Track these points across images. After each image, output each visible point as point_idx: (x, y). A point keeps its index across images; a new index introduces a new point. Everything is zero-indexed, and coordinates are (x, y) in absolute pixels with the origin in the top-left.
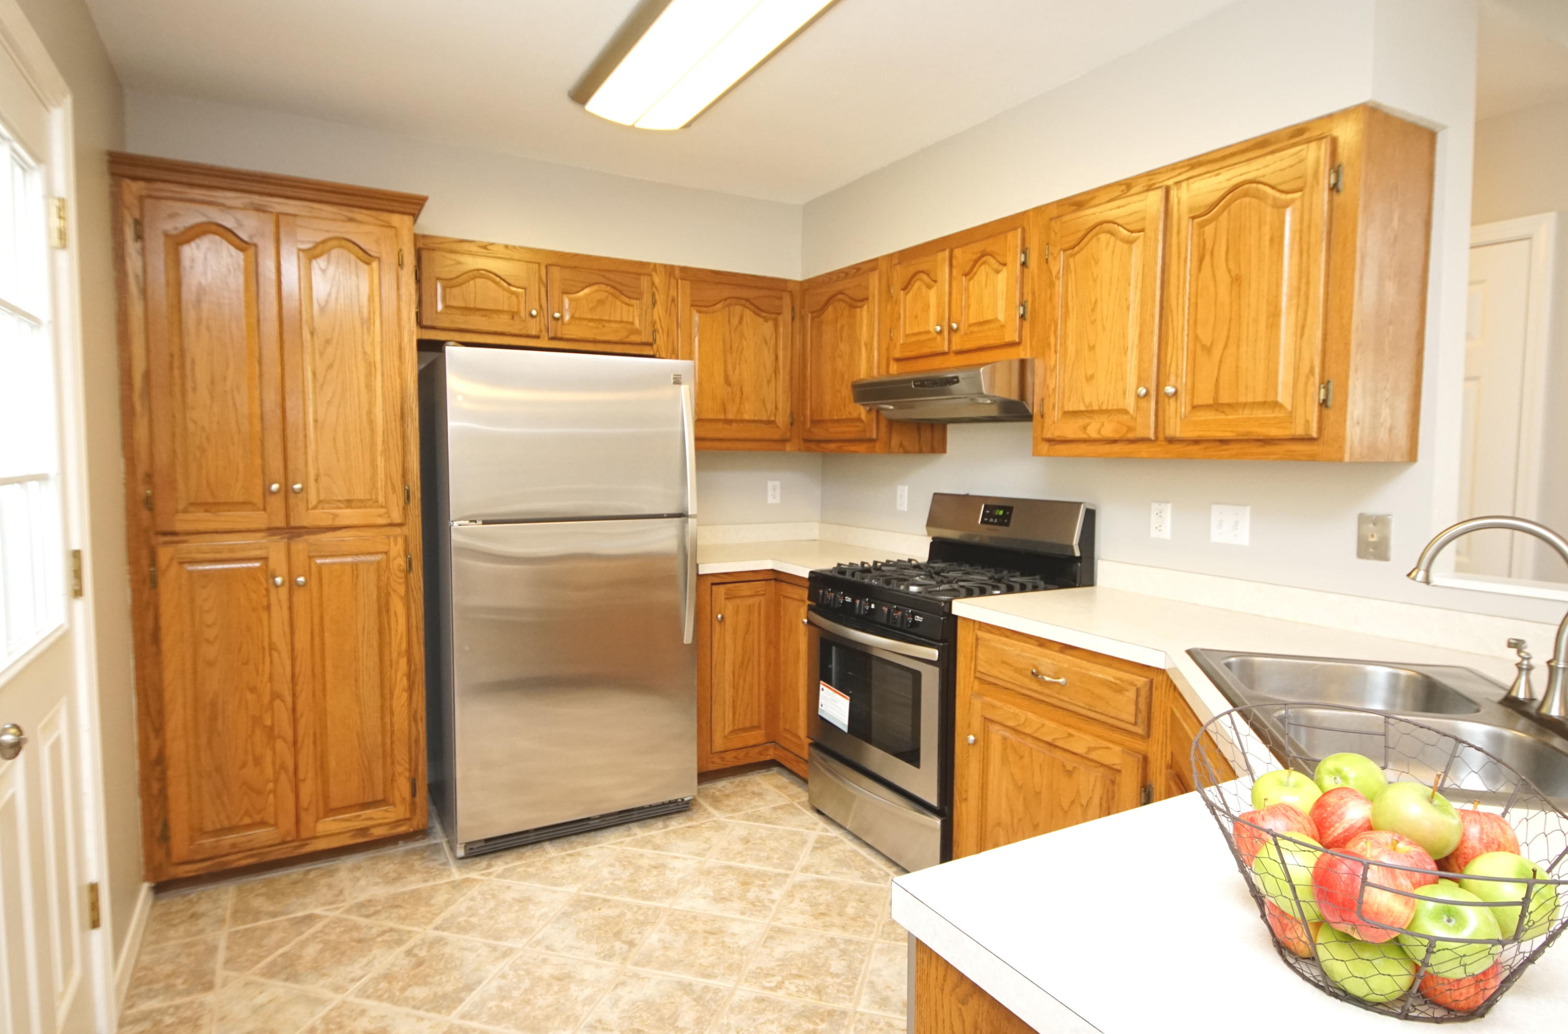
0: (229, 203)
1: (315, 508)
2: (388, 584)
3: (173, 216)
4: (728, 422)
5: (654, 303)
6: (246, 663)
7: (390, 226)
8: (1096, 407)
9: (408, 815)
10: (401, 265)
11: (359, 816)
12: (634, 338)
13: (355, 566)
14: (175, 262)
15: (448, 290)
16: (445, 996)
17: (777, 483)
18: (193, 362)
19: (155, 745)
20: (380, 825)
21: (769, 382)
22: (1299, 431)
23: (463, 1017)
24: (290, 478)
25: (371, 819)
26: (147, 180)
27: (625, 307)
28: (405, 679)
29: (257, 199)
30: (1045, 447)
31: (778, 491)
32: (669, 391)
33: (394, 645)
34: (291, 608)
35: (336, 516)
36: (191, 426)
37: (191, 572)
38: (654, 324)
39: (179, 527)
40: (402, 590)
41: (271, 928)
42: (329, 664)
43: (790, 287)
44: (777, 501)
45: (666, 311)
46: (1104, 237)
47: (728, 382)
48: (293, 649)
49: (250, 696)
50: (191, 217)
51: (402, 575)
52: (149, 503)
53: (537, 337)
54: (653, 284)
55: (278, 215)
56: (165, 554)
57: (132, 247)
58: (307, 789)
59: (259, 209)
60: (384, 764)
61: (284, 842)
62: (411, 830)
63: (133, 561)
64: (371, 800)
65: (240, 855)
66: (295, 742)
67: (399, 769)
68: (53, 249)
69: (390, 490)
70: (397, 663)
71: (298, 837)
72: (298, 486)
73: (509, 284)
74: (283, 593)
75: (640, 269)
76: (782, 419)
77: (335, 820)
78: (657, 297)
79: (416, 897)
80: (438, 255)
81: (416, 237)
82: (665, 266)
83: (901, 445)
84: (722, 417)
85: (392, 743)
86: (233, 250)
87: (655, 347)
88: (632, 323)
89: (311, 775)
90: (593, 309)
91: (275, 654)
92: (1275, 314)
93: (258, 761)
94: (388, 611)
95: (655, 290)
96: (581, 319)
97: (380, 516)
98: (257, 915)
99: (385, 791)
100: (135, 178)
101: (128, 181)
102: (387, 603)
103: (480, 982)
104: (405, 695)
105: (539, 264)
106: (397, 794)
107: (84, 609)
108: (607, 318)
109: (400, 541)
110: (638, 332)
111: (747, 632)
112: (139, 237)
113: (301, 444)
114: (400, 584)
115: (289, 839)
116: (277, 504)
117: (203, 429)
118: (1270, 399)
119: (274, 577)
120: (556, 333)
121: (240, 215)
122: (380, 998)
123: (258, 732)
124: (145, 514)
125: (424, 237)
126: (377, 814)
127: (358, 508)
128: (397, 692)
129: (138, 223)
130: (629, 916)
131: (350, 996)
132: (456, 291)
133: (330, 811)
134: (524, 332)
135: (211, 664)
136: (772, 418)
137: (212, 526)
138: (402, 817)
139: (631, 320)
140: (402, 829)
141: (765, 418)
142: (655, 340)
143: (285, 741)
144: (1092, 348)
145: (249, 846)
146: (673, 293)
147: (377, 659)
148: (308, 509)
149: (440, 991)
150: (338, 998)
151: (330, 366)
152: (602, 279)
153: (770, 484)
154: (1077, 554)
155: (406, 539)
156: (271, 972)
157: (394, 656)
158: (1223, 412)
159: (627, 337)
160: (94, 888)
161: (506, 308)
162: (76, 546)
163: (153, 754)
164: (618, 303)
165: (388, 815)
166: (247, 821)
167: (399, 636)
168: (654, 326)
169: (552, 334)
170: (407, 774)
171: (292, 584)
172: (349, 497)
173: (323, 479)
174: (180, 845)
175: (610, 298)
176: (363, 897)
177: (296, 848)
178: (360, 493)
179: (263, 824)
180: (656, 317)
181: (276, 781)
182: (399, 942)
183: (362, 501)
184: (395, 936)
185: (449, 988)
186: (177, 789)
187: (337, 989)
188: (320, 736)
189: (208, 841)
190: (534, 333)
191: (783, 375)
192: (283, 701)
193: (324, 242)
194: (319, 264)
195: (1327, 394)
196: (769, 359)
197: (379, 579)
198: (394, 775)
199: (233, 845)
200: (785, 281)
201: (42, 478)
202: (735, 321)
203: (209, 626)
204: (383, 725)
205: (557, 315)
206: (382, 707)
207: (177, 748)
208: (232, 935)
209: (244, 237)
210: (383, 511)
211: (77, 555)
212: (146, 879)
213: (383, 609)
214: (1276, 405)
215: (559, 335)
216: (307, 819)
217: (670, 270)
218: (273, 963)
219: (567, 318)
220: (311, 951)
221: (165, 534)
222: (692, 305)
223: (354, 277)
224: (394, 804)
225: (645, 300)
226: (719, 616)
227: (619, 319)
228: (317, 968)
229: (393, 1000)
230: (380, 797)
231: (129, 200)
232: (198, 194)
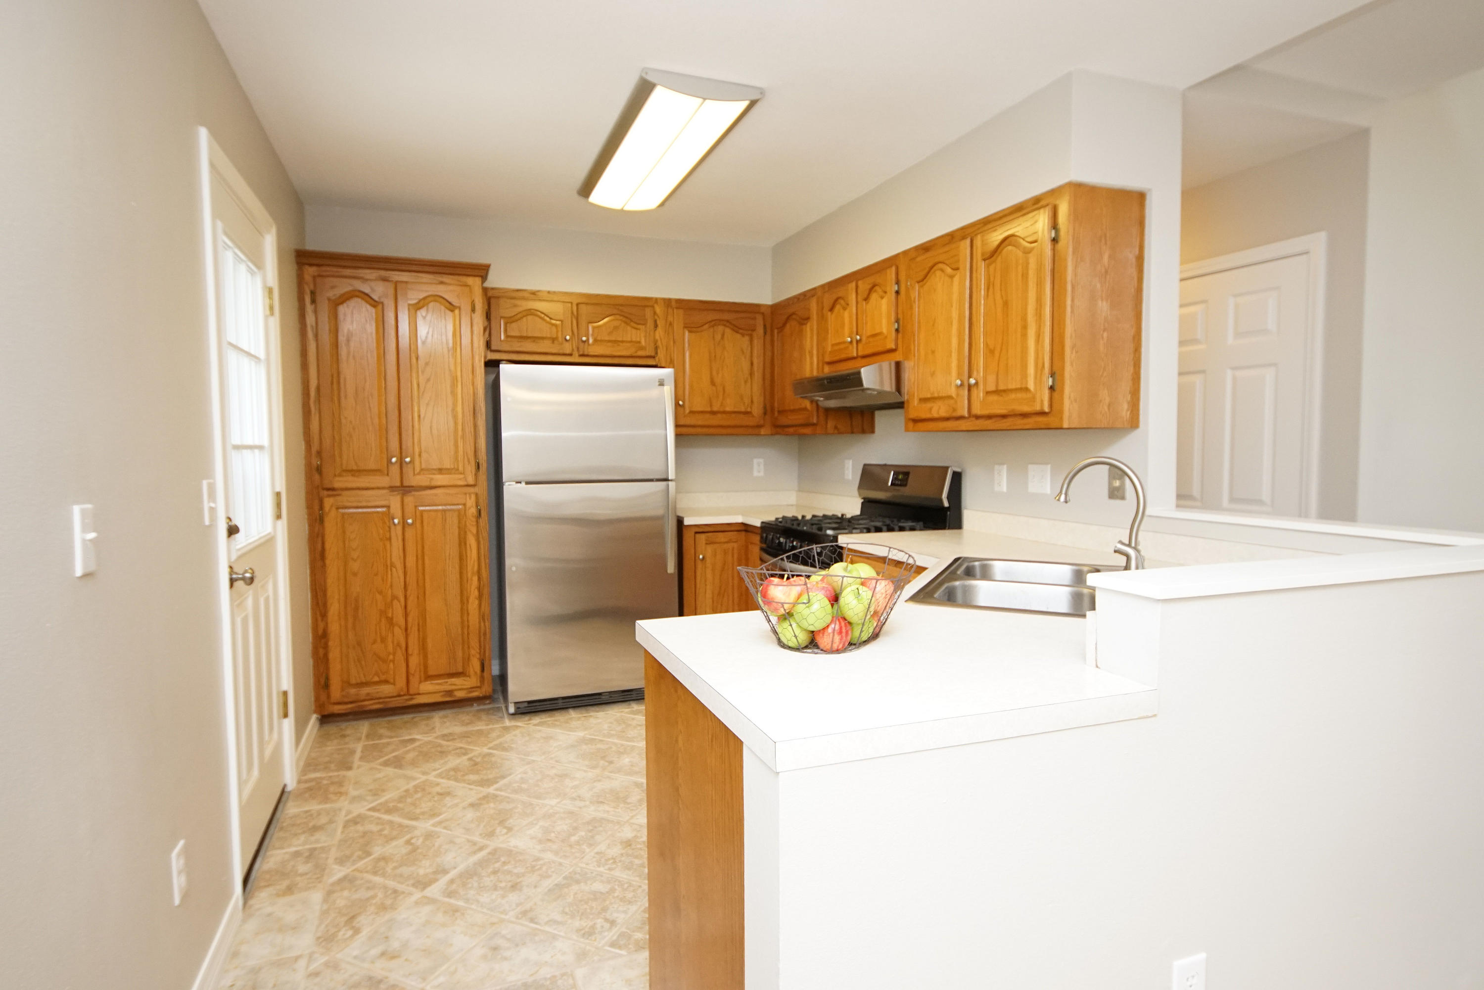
0: (368, 277)
1: (419, 474)
2: (465, 525)
3: (333, 287)
4: (713, 413)
5: (656, 326)
6: (376, 575)
7: (466, 285)
8: (936, 395)
9: (479, 684)
10: (473, 310)
11: (447, 682)
12: (640, 353)
13: (444, 511)
14: (334, 317)
15: (508, 325)
16: (488, 780)
17: (761, 460)
18: (345, 379)
19: (321, 625)
20: (460, 689)
21: (746, 382)
22: (1038, 408)
23: (497, 790)
24: (404, 454)
25: (455, 685)
26: (318, 265)
27: (634, 331)
28: (476, 590)
29: (383, 273)
30: (911, 424)
31: (762, 467)
32: (655, 392)
33: (469, 568)
34: (404, 540)
35: (432, 479)
36: (343, 421)
37: (343, 514)
38: (656, 342)
39: (337, 485)
40: (474, 530)
41: (388, 744)
42: (427, 577)
43: (763, 310)
44: (762, 474)
45: (666, 331)
46: (938, 273)
47: (713, 383)
48: (405, 567)
49: (378, 597)
50: (344, 286)
51: (474, 520)
52: (319, 470)
53: (571, 355)
54: (655, 313)
55: (396, 283)
56: (328, 502)
57: (309, 308)
58: (414, 661)
59: (385, 280)
60: (463, 648)
61: (399, 696)
62: (481, 695)
63: (309, 507)
64: (454, 671)
65: (371, 702)
66: (406, 630)
67: (473, 652)
68: (266, 318)
69: (466, 462)
70: (472, 580)
71: (408, 693)
72: (408, 460)
73: (551, 319)
74: (399, 529)
75: (645, 303)
76: (757, 410)
77: (432, 683)
78: (658, 322)
79: (480, 733)
80: (502, 301)
81: (485, 290)
82: (664, 300)
83: (836, 428)
84: (709, 409)
85: (468, 634)
86: (368, 307)
87: (657, 358)
88: (639, 342)
89: (416, 652)
90: (610, 333)
91: (394, 569)
92: (1025, 327)
93: (383, 640)
94: (465, 544)
95: (656, 317)
96: (601, 341)
97: (460, 479)
98: (381, 737)
99: (463, 666)
100: (311, 265)
101: (307, 267)
102: (465, 538)
103: (510, 775)
104: (477, 602)
105: (572, 303)
106: (472, 670)
107: (282, 525)
108: (620, 339)
109: (473, 497)
110: (642, 348)
111: (723, 569)
112: (313, 301)
113: (410, 432)
114: (473, 525)
115: (402, 693)
116: (395, 470)
117: (351, 422)
118: (1024, 386)
119: (393, 519)
120: (584, 352)
121: (373, 284)
122: (449, 779)
123: (383, 620)
124: (317, 477)
125: (493, 289)
126: (458, 682)
127: (445, 474)
128: (471, 600)
129: (313, 293)
130: (614, 748)
131: (431, 777)
132: (514, 325)
133: (428, 677)
134: (561, 352)
135: (355, 574)
136: (749, 410)
137: (354, 485)
138: (475, 685)
139: (638, 340)
140: (475, 694)
141: (743, 409)
142: (657, 353)
143: (400, 627)
144: (933, 352)
145: (378, 696)
146: (670, 319)
147: (458, 576)
148: (414, 475)
149: (485, 777)
150: (424, 778)
151: (428, 380)
152: (615, 311)
153: (755, 461)
154: (946, 504)
155: (477, 495)
156: (386, 764)
157: (469, 575)
158: (1002, 396)
159: (636, 352)
160: (285, 693)
161: (549, 336)
162: (278, 490)
163: (320, 632)
164: (629, 328)
165: (465, 683)
166: (376, 679)
167: (472, 562)
168: (655, 344)
169: (581, 353)
170: (478, 656)
171: (404, 524)
172: (440, 467)
173: (424, 455)
174: (336, 692)
175: (623, 324)
176: (446, 731)
177: (407, 700)
178: (447, 464)
179: (386, 682)
180: (657, 337)
181: (394, 654)
182: (465, 754)
183: (448, 469)
184: (463, 751)
185: (491, 776)
186: (334, 654)
187: (424, 773)
188: (422, 627)
189: (353, 691)
190: (568, 352)
191: (758, 375)
192: (399, 602)
193: (424, 298)
194: (422, 313)
195: (1053, 382)
196: (746, 365)
197: (459, 522)
198: (469, 655)
199: (368, 694)
200: (758, 306)
201: (261, 448)
202: (718, 337)
203: (354, 550)
204: (462, 622)
205: (584, 339)
206: (462, 609)
207: (334, 628)
208: (365, 748)
209: (375, 297)
210: (462, 476)
211: (278, 494)
212: (315, 712)
213: (462, 542)
214: (1026, 390)
215: (586, 353)
216: (414, 681)
217: (668, 302)
218: (388, 760)
219: (591, 341)
220: (411, 756)
221: (328, 489)
222: (685, 327)
223: (443, 321)
224: (469, 676)
225: (648, 325)
226: (701, 557)
227: (629, 339)
228: (413, 763)
229: (456, 780)
230: (460, 670)
231: (308, 278)
232: (348, 272)
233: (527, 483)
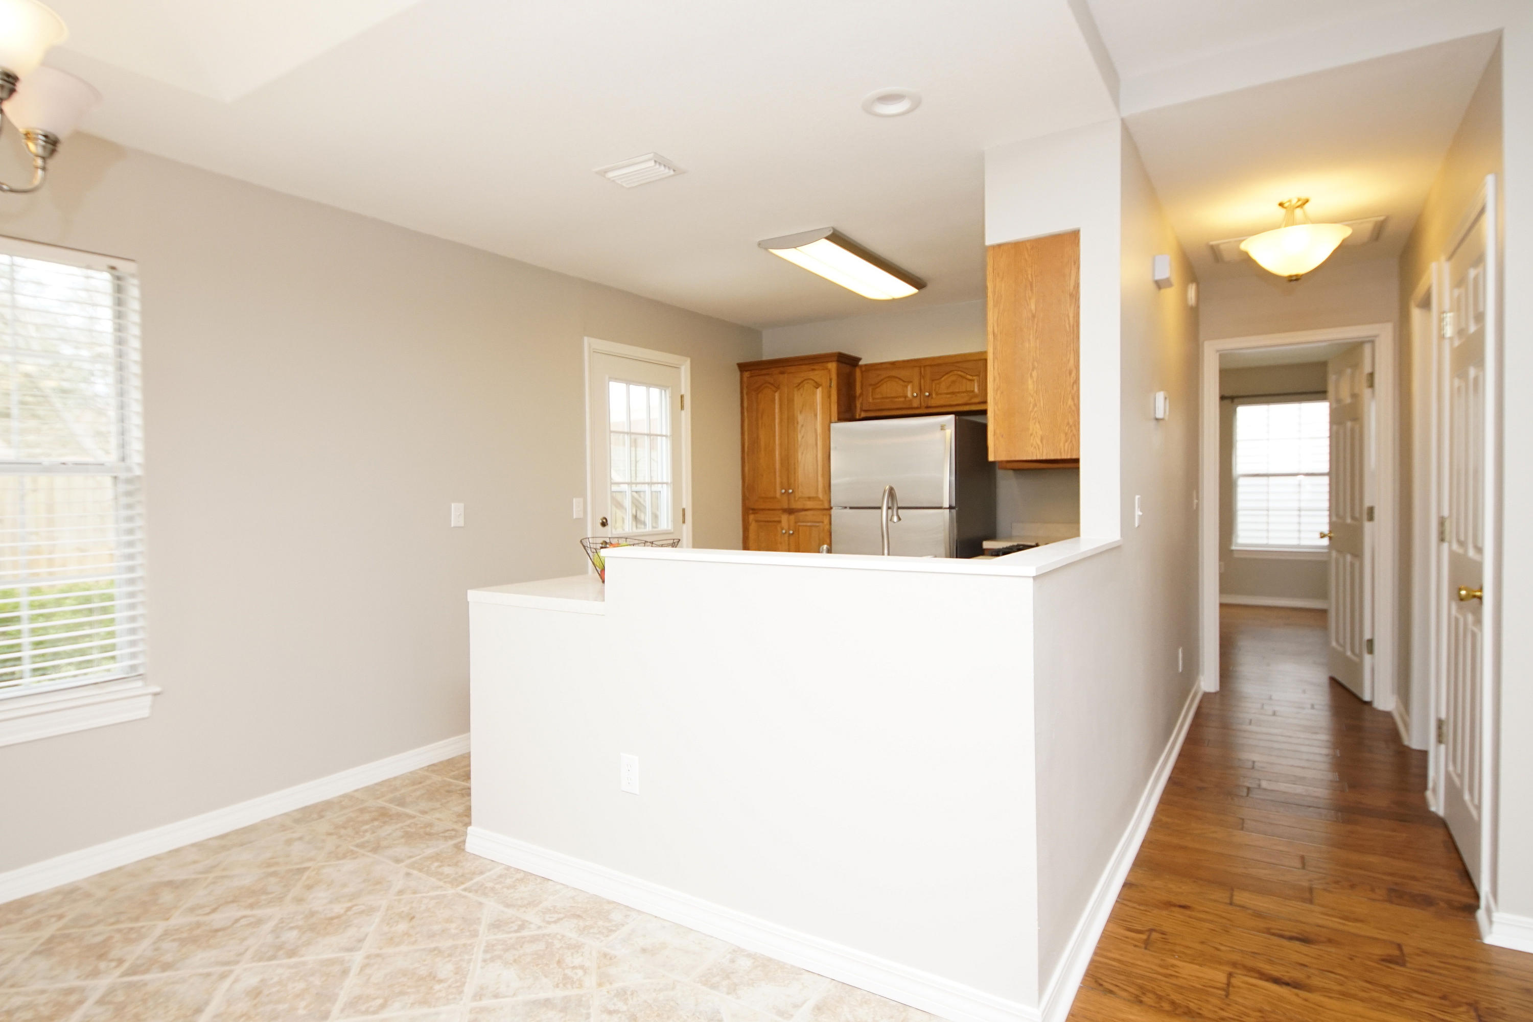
0: (774, 373)
1: (798, 501)
3: (756, 383)
7: (827, 369)
10: (831, 385)
12: (974, 400)
14: (758, 399)
24: (789, 487)
26: (750, 371)
27: (968, 383)
29: (782, 369)
32: (938, 435)
35: (805, 504)
36: (760, 467)
39: (756, 507)
40: (828, 541)
50: (761, 381)
51: (828, 533)
52: (747, 497)
53: (917, 408)
55: (788, 374)
56: (751, 517)
57: (745, 397)
59: (782, 373)
63: (743, 520)
69: (824, 493)
72: (792, 491)
73: (903, 382)
74: (786, 537)
80: (869, 373)
86: (773, 392)
88: (973, 391)
90: (948, 388)
96: (942, 394)
105: (920, 367)
107: (687, 527)
108: (957, 391)
110: (976, 396)
113: (793, 472)
116: (784, 498)
119: (782, 529)
120: (927, 404)
121: (776, 377)
124: (747, 502)
125: (866, 365)
127: (813, 501)
129: (747, 388)
132: (878, 390)
134: (909, 406)
137: (764, 507)
139: (972, 390)
148: (795, 501)
151: (803, 437)
152: (954, 368)
155: (830, 516)
159: (971, 400)
161: (901, 395)
162: (683, 507)
164: (963, 381)
169: (925, 406)
171: (789, 534)
172: (809, 496)
173: (800, 488)
175: (959, 379)
178: (813, 495)
183: (814, 498)
190: (916, 406)
193: (801, 382)
197: (819, 535)
201: (665, 483)
205: (928, 394)
209: (777, 386)
210: (821, 502)
215: (929, 405)
219: (934, 395)
221: (752, 510)
223: (813, 395)
225: (981, 376)
227: (964, 390)
231: (745, 379)
232: (764, 372)
233: (851, 508)
